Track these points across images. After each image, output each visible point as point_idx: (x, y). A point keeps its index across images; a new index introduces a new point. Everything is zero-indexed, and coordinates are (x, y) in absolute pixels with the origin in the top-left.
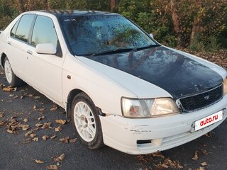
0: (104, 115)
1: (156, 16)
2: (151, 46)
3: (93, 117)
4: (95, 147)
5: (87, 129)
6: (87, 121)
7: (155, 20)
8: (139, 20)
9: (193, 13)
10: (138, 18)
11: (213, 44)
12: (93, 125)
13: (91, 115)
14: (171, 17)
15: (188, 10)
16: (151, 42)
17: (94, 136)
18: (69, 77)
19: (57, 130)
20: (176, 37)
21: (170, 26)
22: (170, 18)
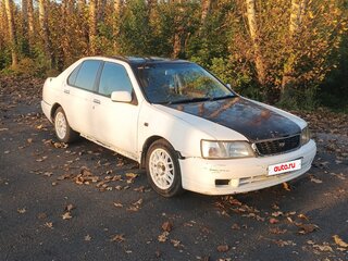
0: (184, 158)
1: (235, 63)
2: (228, 97)
3: (171, 163)
4: (172, 194)
5: (164, 176)
6: (164, 169)
7: (233, 68)
8: (212, 67)
9: (283, 59)
10: (211, 65)
11: (309, 99)
12: (171, 172)
13: (169, 161)
14: (255, 64)
15: (276, 57)
16: (228, 93)
17: (171, 182)
18: (146, 125)
19: (129, 182)
20: (261, 90)
21: (253, 76)
22: (252, 66)
